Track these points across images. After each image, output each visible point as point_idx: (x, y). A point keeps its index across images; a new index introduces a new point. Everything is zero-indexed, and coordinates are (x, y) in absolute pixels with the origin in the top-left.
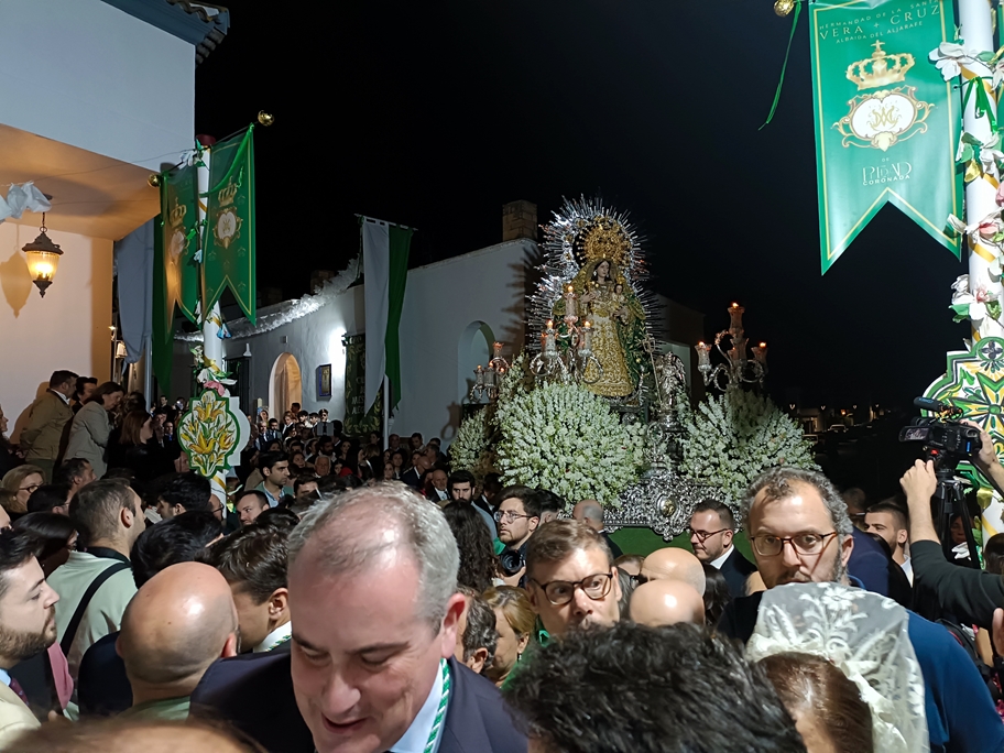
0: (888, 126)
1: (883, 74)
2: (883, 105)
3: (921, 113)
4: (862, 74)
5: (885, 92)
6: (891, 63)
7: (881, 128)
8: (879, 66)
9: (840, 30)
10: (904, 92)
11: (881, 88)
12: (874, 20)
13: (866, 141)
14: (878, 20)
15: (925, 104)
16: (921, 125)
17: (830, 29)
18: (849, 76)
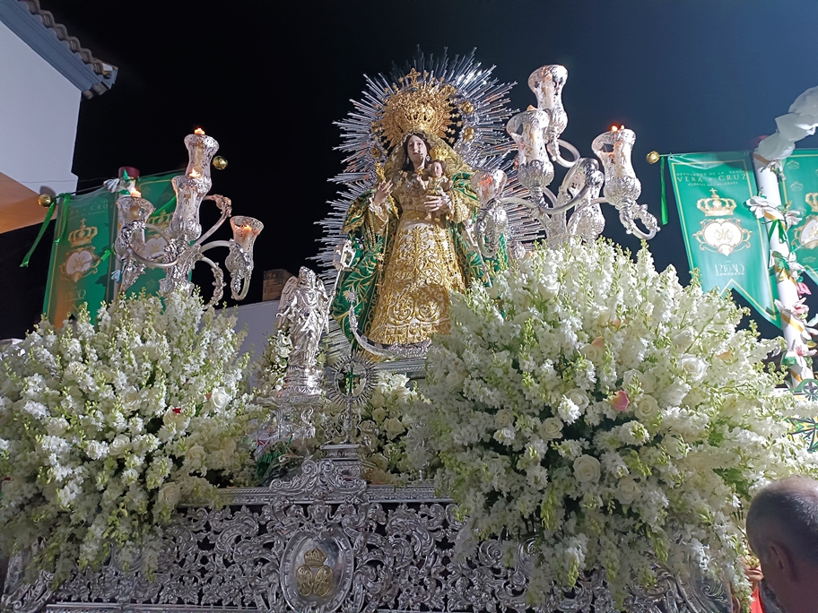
0: (727, 241)
1: (720, 209)
2: (722, 227)
3: (745, 236)
4: (707, 207)
5: (722, 220)
6: (724, 204)
7: (722, 241)
8: (717, 204)
9: (690, 178)
10: (734, 222)
11: (720, 217)
12: (708, 176)
13: (715, 248)
14: (712, 176)
15: (747, 231)
16: (745, 243)
17: (684, 176)
18: (699, 206)
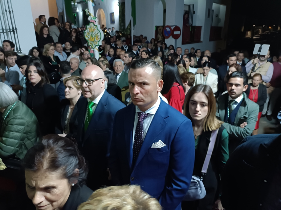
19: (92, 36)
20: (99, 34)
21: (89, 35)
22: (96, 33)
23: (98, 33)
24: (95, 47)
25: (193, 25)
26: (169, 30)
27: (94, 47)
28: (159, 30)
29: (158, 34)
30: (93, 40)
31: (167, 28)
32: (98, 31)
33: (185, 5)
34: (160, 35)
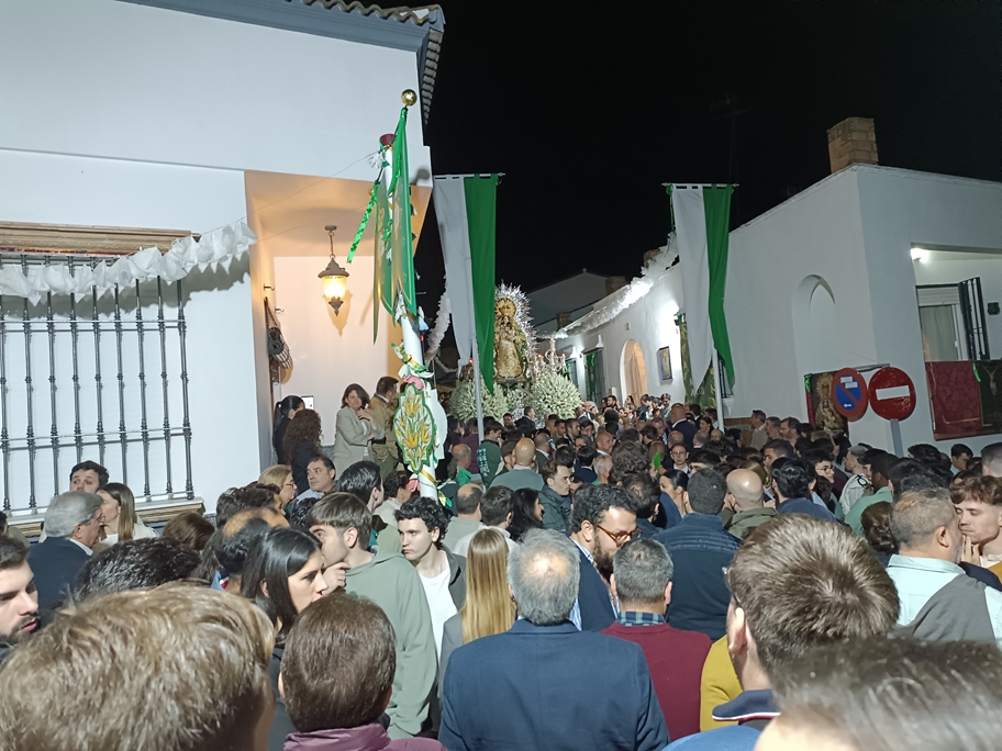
19: (412, 431)
20: (428, 421)
21: (404, 427)
22: (422, 418)
23: (425, 419)
24: (421, 467)
25: (993, 357)
26: (855, 385)
27: (417, 469)
28: (819, 389)
29: (821, 405)
30: (415, 443)
31: (843, 380)
32: (426, 412)
33: (918, 287)
34: (828, 406)
